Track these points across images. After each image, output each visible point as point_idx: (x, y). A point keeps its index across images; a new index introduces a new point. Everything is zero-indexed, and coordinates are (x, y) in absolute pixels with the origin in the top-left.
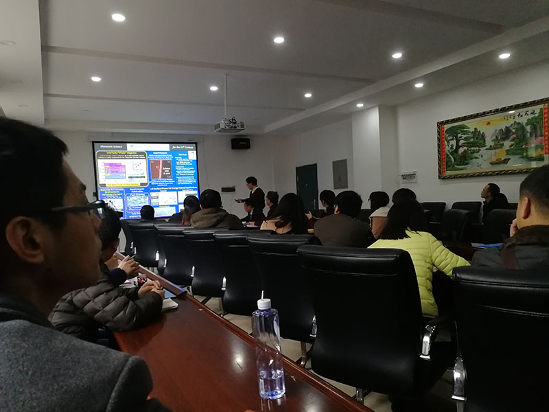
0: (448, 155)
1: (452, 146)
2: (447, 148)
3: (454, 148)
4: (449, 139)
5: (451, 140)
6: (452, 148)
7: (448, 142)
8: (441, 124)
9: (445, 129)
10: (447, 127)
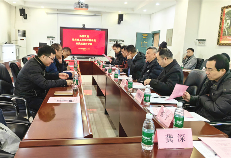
0: (224, 29)
1: (228, 23)
2: (225, 25)
3: (229, 25)
4: (227, 18)
5: (228, 19)
6: (227, 25)
7: (226, 21)
8: (224, 8)
9: (226, 12)
10: (227, 10)
